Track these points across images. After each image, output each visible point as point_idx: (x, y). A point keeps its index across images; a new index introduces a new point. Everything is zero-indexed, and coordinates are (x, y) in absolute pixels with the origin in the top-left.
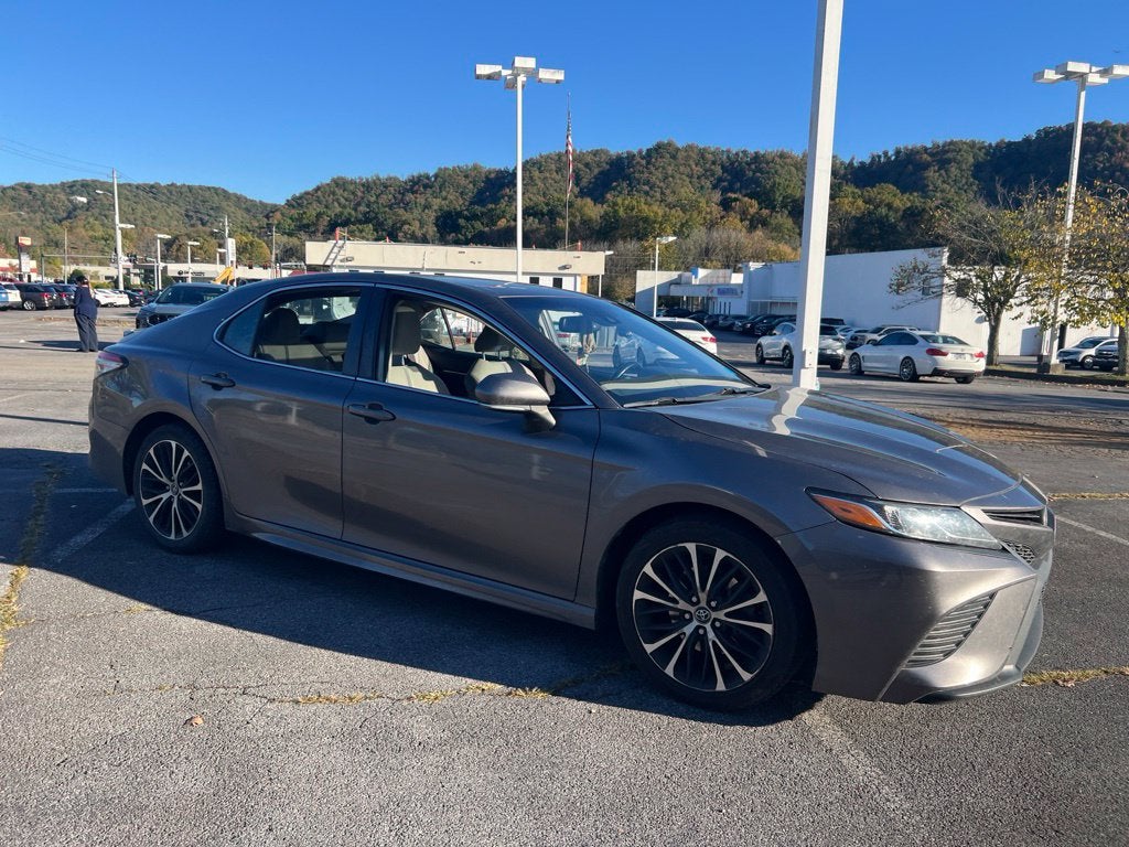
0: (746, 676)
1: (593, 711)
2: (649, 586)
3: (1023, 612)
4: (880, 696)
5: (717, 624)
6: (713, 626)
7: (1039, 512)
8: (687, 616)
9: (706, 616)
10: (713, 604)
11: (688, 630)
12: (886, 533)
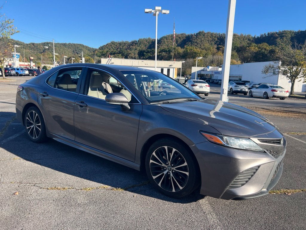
0: (181, 188)
1: (135, 196)
2: (154, 159)
3: (270, 172)
4: (220, 197)
5: (174, 171)
6: (172, 172)
7: (280, 140)
8: (165, 168)
9: (170, 169)
10: (172, 165)
11: (165, 172)
12: (224, 146)
